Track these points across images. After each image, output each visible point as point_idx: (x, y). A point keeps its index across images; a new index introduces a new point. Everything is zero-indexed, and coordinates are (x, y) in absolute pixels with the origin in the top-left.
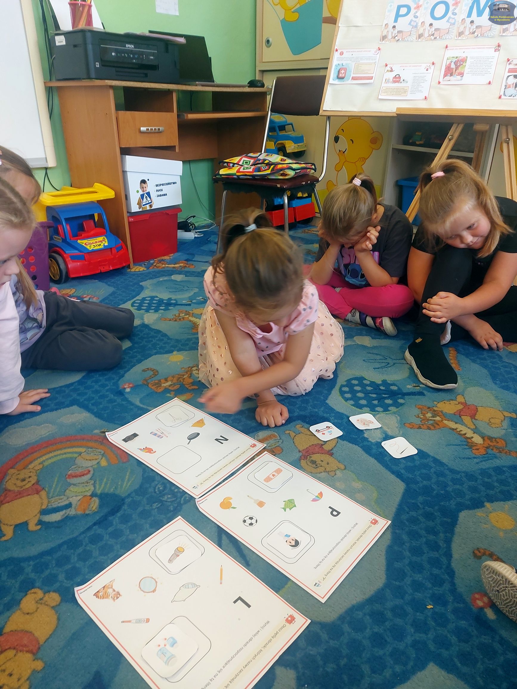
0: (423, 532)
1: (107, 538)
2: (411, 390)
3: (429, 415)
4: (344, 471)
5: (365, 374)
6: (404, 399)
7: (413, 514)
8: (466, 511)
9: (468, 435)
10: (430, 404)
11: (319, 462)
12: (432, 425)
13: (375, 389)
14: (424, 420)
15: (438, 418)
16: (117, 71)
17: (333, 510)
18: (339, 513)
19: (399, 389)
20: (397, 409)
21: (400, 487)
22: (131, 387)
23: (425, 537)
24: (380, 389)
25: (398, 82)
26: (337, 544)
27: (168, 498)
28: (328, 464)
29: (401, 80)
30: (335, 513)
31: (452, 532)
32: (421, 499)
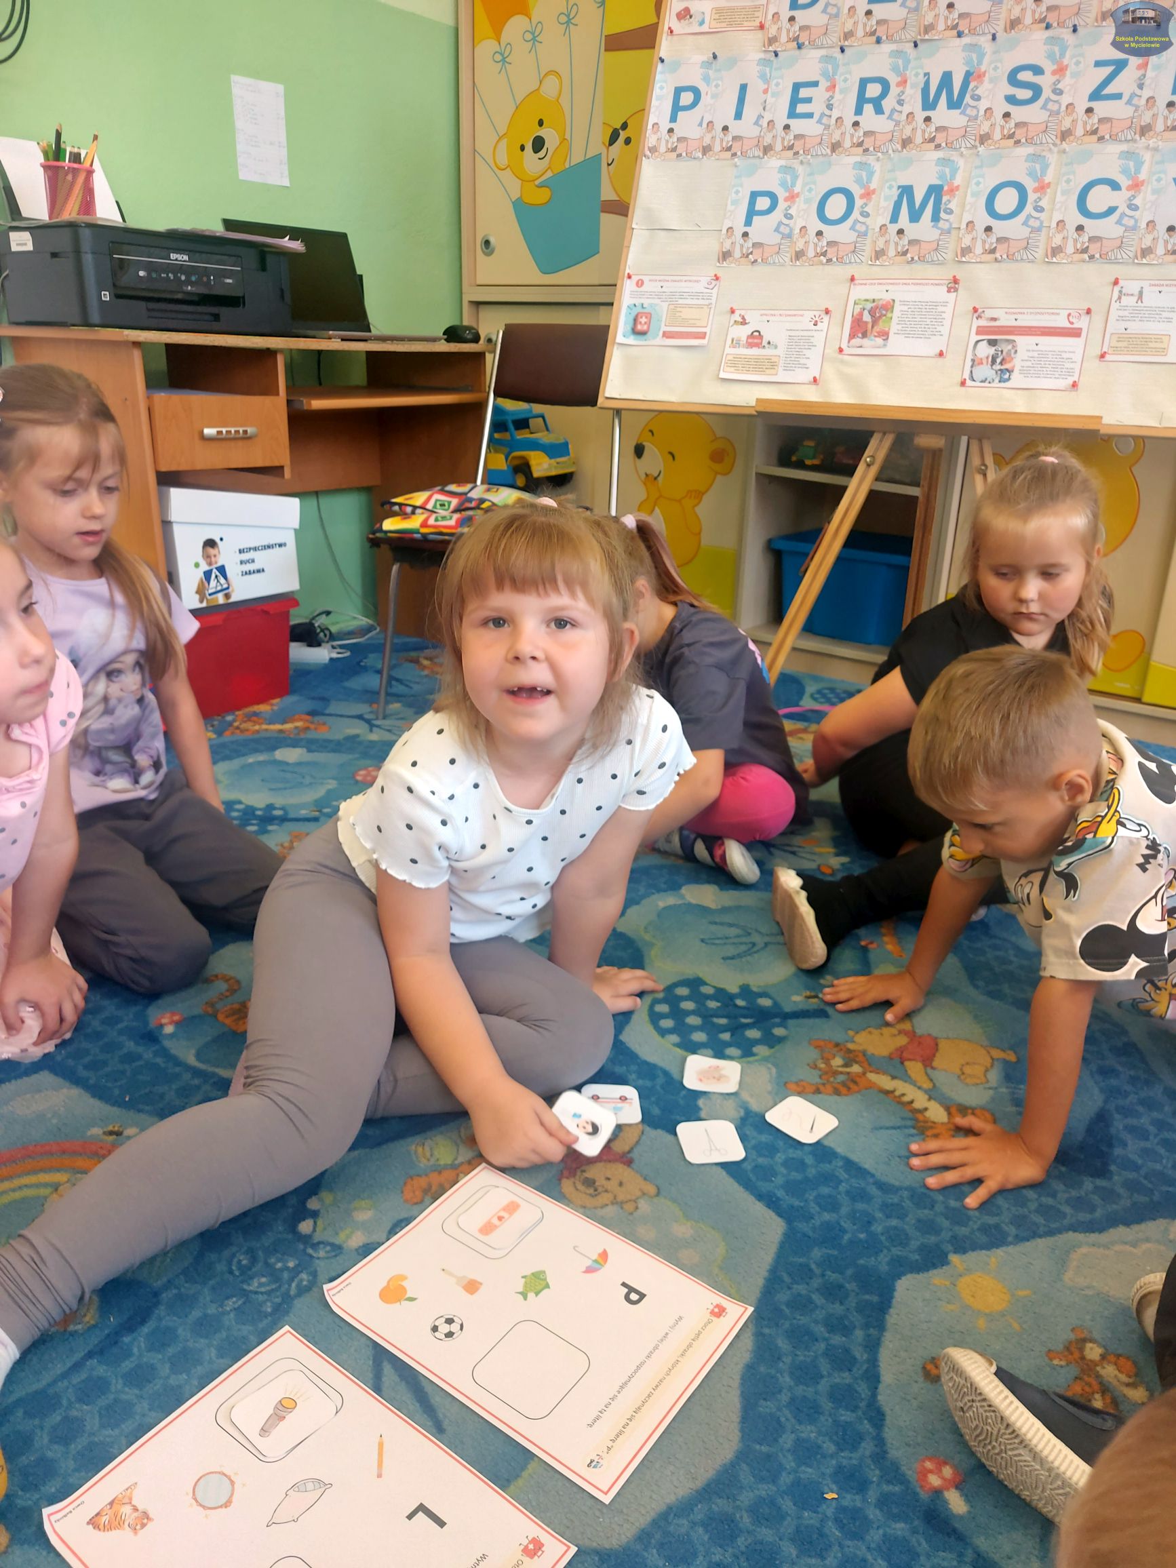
0: (820, 1330)
1: (119, 1387)
2: (801, 1007)
3: (837, 1062)
4: (656, 1200)
5: (704, 972)
6: (785, 1027)
7: (801, 1288)
8: (909, 1276)
9: (917, 1105)
10: (839, 1036)
11: (601, 1181)
12: (844, 1084)
13: (725, 1005)
14: (826, 1073)
15: (856, 1069)
16: (149, 310)
17: (631, 1290)
18: (642, 1296)
19: (776, 1004)
20: (772, 1050)
21: (773, 1228)
22: (177, 1023)
23: (826, 1339)
24: (736, 1006)
25: (758, 345)
26: (638, 1368)
27: (261, 1285)
28: (621, 1184)
29: (765, 343)
30: (634, 1297)
31: (881, 1327)
32: (817, 1253)
